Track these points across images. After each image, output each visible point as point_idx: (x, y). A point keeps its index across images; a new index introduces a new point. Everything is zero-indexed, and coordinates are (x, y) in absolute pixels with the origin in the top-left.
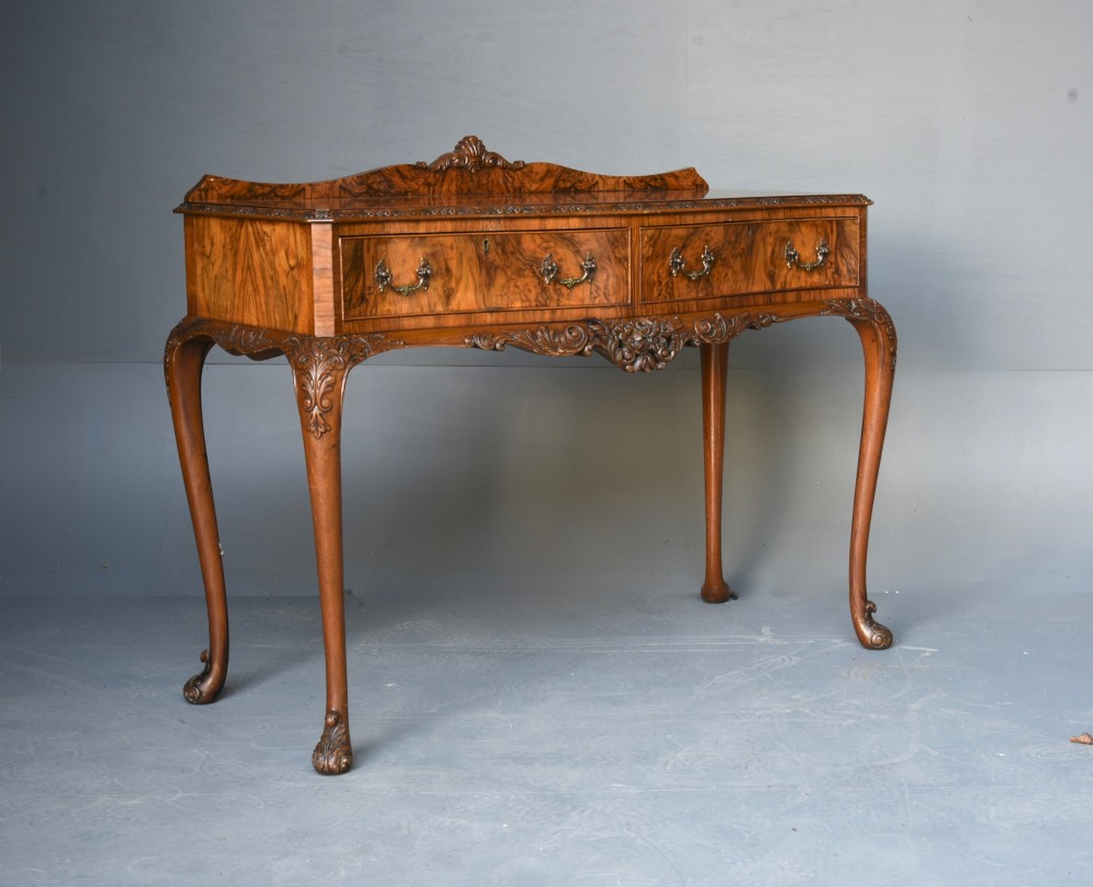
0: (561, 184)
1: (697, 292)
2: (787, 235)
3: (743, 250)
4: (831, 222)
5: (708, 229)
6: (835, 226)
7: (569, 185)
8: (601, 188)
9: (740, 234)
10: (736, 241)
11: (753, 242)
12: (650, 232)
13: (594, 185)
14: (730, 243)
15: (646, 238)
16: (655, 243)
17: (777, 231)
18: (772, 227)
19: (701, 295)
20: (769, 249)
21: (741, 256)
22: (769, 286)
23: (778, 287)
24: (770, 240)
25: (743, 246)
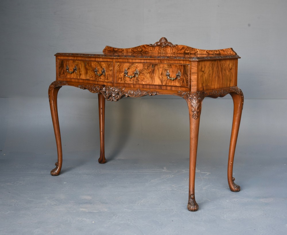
0: (186, 51)
1: (133, 82)
2: (167, 68)
3: (150, 71)
4: (182, 65)
5: (137, 64)
6: (183, 67)
7: (188, 52)
8: (198, 53)
9: (149, 67)
10: (148, 69)
11: (154, 70)
12: (118, 63)
13: (196, 52)
14: (145, 69)
15: (117, 65)
16: (120, 67)
17: (163, 67)
18: (161, 66)
19: (134, 83)
20: (161, 72)
21: (149, 73)
22: (160, 84)
23: (164, 84)
24: (161, 70)
25: (150, 70)
